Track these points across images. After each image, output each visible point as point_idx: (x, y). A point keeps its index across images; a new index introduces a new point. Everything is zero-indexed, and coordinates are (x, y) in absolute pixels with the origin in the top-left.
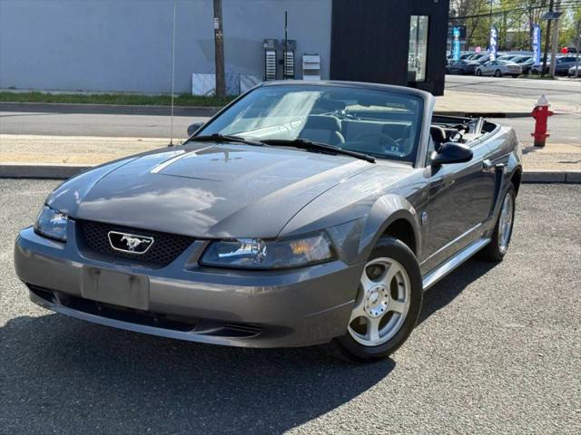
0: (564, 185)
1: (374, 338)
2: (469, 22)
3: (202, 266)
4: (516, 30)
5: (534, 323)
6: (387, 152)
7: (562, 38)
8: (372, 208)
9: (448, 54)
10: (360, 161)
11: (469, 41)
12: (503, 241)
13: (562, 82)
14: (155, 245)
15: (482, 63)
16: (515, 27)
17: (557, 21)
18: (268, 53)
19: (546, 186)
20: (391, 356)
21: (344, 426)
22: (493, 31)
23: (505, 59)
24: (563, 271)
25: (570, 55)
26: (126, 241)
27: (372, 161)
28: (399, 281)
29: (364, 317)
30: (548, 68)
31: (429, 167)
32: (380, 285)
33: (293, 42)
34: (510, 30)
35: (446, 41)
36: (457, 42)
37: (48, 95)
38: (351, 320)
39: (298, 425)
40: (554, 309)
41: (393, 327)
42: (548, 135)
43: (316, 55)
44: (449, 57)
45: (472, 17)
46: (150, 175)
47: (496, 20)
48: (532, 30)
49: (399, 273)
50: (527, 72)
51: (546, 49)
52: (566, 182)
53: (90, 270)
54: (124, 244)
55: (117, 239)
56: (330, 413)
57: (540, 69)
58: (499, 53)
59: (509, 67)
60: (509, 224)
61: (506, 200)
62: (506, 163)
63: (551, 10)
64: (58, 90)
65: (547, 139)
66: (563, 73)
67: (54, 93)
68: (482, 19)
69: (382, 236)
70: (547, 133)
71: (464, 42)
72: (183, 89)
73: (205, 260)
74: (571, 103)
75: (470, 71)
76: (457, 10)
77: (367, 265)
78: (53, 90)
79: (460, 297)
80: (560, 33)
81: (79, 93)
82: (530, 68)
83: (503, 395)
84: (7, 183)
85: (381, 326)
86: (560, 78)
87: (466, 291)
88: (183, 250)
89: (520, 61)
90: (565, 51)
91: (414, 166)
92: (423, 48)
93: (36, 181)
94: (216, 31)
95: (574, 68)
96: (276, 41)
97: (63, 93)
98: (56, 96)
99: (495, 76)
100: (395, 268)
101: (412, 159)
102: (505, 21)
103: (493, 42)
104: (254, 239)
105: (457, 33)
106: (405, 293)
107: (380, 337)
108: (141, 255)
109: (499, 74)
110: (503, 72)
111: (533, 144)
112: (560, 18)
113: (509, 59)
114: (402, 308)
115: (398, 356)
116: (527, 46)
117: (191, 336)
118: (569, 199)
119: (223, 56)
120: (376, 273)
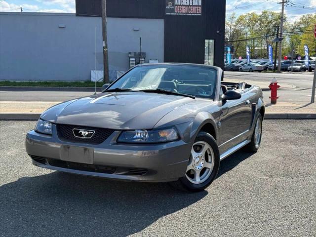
0: (287, 120)
1: (198, 180)
2: (235, 44)
3: (118, 143)
4: (260, 48)
5: (273, 177)
6: (201, 94)
7: (283, 52)
8: (196, 117)
9: (225, 60)
10: (188, 98)
11: (235, 54)
12: (257, 142)
13: (284, 74)
14: (95, 134)
15: (243, 65)
16: (259, 47)
17: (280, 42)
18: (131, 59)
19: (278, 120)
20: (206, 190)
21: (186, 215)
22: (247, 48)
23: (254, 63)
24: (286, 156)
25: (288, 60)
26: (81, 133)
27: (194, 98)
28: (208, 153)
29: (193, 170)
30: (277, 68)
31: (221, 101)
32: (200, 154)
33: (144, 53)
34: (256, 48)
35: (224, 54)
36: (229, 54)
37: (14, 82)
38: (187, 171)
39: (165, 215)
40: (282, 171)
41: (207, 176)
42: (278, 98)
43: (156, 60)
44: (225, 62)
45: (237, 41)
46: (90, 104)
47: (249, 43)
48: (268, 48)
49: (209, 149)
50: (266, 69)
51: (276, 58)
52: (287, 119)
53: (65, 147)
54: (80, 135)
55: (77, 133)
56: (179, 211)
57: (272, 68)
58: (251, 60)
59: (257, 67)
60: (260, 134)
61: (258, 121)
62: (257, 104)
63: (277, 37)
64: (19, 80)
65: (277, 100)
66: (285, 69)
67: (17, 81)
68: (242, 42)
69: (200, 131)
70: (277, 97)
71: (233, 54)
72: (86, 79)
73: (120, 140)
74: (289, 84)
75: (236, 69)
76: (228, 38)
77: (194, 144)
78: (16, 80)
79: (237, 167)
80: (283, 50)
81: (31, 81)
82: (267, 67)
83: (259, 203)
84: (2, 122)
85: (201, 174)
86: (283, 72)
87: (240, 164)
88: (109, 136)
89: (262, 64)
90: (285, 59)
91: (214, 100)
92: (212, 57)
93: (17, 121)
94: (104, 48)
95: (291, 67)
96: (135, 53)
97: (22, 81)
98: (18, 83)
99: (249, 72)
100: (206, 147)
101: (213, 97)
102: (254, 43)
103: (248, 54)
104: (141, 130)
105: (229, 50)
106: (211, 159)
107: (201, 180)
108: (89, 139)
109: (251, 70)
110: (254, 69)
111: (270, 103)
112: (282, 41)
113: (257, 62)
114: (211, 166)
115: (209, 189)
116: (266, 56)
117: (114, 176)
118: (289, 126)
119: (107, 60)
120: (198, 149)
